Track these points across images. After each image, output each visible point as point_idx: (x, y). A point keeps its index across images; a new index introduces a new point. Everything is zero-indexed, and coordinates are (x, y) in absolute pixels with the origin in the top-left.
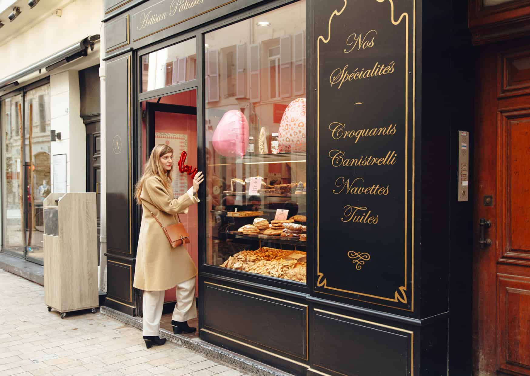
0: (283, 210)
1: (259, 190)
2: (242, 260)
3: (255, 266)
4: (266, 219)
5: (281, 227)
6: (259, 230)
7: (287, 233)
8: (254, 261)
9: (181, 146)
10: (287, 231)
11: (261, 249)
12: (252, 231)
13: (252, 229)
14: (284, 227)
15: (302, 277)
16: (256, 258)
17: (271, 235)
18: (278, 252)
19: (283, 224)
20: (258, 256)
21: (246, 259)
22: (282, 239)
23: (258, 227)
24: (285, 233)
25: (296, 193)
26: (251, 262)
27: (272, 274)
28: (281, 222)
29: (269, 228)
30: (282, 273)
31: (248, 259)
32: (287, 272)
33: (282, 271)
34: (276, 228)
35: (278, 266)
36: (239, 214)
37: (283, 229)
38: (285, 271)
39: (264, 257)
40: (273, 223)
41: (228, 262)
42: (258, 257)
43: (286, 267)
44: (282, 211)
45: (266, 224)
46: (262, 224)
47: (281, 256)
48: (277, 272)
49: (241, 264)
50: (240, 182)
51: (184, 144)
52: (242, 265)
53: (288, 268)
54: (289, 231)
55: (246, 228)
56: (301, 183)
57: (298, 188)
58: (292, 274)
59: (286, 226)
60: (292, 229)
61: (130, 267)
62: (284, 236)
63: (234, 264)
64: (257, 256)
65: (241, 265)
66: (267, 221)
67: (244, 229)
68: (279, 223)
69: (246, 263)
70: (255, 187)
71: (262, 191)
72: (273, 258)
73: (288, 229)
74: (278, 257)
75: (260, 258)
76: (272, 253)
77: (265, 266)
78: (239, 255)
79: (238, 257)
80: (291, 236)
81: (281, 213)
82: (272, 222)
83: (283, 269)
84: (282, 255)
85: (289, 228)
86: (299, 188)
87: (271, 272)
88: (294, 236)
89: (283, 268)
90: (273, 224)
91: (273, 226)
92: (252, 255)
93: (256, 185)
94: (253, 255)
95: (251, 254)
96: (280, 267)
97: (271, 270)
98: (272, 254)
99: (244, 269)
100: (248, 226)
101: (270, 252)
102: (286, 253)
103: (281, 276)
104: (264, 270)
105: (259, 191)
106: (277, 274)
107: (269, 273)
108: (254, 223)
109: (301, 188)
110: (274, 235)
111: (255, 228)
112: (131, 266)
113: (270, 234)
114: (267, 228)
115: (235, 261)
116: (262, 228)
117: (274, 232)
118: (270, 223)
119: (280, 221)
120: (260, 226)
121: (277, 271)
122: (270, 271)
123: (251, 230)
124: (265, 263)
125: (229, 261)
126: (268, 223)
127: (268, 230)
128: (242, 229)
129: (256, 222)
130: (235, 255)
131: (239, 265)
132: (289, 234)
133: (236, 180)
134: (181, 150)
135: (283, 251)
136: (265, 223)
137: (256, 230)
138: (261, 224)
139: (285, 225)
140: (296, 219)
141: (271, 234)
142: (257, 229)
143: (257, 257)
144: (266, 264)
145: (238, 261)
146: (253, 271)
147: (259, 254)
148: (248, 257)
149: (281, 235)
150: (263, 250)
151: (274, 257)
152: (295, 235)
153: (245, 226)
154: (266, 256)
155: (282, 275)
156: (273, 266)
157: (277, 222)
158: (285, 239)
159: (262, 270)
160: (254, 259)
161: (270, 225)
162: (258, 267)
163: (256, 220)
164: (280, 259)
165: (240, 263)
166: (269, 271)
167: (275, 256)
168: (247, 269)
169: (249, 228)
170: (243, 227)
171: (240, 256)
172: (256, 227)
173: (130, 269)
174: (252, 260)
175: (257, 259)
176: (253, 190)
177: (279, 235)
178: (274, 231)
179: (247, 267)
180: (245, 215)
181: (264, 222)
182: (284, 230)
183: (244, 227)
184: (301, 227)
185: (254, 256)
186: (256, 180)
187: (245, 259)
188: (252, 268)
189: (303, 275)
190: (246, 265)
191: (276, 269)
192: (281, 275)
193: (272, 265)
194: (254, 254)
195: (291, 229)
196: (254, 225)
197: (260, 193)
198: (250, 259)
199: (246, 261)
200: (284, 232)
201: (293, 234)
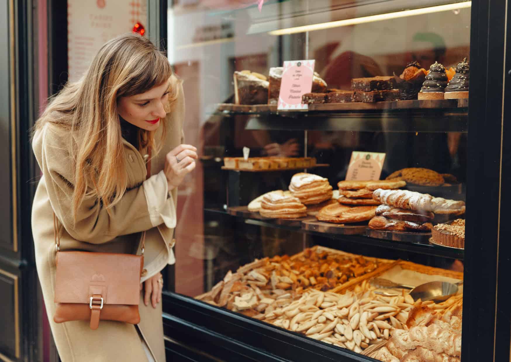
0: (371, 154)
1: (306, 95)
2: (259, 283)
3: (292, 308)
4: (324, 176)
5: (368, 201)
6: (305, 208)
7: (388, 217)
8: (289, 288)
9: (133, 13)
10: (389, 211)
11: (310, 253)
12: (287, 210)
13: (284, 204)
14: (378, 200)
15: (439, 358)
16: (295, 278)
17: (340, 222)
18: (354, 263)
19: (376, 192)
20: (302, 273)
21: (270, 281)
22: (373, 235)
23: (301, 198)
24: (381, 219)
25: (420, 97)
26: (284, 292)
27: (342, 335)
28: (369, 184)
29: (332, 203)
30: (373, 335)
31: (274, 283)
32: (386, 332)
33: (372, 329)
34: (355, 202)
35: (359, 312)
36: (254, 164)
37: (377, 205)
38: (381, 329)
39: (316, 277)
40: (345, 189)
41: (221, 287)
42: (301, 277)
43: (382, 317)
44: (368, 157)
45: (323, 192)
46: (314, 191)
47: (362, 274)
48: (356, 332)
49: (255, 299)
50: (257, 80)
51: (140, 9)
52: (259, 300)
53: (388, 320)
54: (395, 212)
55: (269, 201)
56: (439, 67)
57: (426, 82)
58: (404, 343)
59: (385, 199)
60: (405, 207)
61: (13, 280)
62: (381, 228)
63: (237, 298)
64: (297, 273)
65: (254, 301)
66: (328, 183)
67: (263, 202)
68: (363, 188)
69: (267, 292)
70: (295, 89)
71: (314, 97)
72: (341, 280)
73: (391, 205)
74: (354, 276)
75: (306, 282)
76: (337, 265)
77: (321, 308)
78: (251, 270)
79: (250, 274)
80: (399, 228)
81: (364, 163)
82: (341, 184)
83: (375, 324)
84: (365, 273)
85: (396, 203)
86: (433, 82)
87: (340, 328)
88: (409, 229)
89: (373, 319)
90: (345, 192)
91: (345, 196)
92: (285, 272)
93: (297, 83)
94: (287, 270)
95: (283, 267)
96: (365, 316)
97: (338, 323)
98: (338, 269)
99: (263, 312)
100: (275, 195)
101: (334, 263)
102: (375, 266)
103: (369, 344)
104: (318, 323)
105: (306, 99)
106: (358, 337)
107: (333, 332)
108: (290, 187)
109: (437, 79)
110: (348, 223)
111: (294, 201)
112: (15, 278)
113: (337, 219)
114: (327, 201)
115: (239, 287)
116: (312, 203)
117: (348, 214)
118: (336, 187)
119: (364, 184)
120: (309, 197)
121: (358, 328)
122: (335, 327)
123: (282, 207)
124: (320, 300)
125: (223, 285)
126: (330, 187)
127: (330, 206)
128: (259, 202)
129: (298, 185)
130: (241, 270)
131: (248, 301)
132: (394, 223)
133: (247, 76)
134: (133, 21)
135: (367, 261)
136: (322, 187)
137: (296, 207)
138: (310, 190)
139: (381, 195)
140: (410, 177)
141: (340, 219)
142: (300, 204)
143: (297, 275)
144: (323, 301)
145: (249, 285)
146: (288, 321)
147: (302, 269)
148: (275, 277)
149: (371, 222)
150: (313, 255)
151: (344, 277)
152: (413, 225)
153: (266, 195)
154: (322, 275)
155: (372, 341)
156: (345, 311)
157: (355, 185)
158: (381, 236)
159: (313, 322)
160: (292, 282)
161: (336, 194)
162: (301, 311)
163: (298, 180)
164: (360, 283)
165: (253, 295)
166: (331, 325)
167: (346, 275)
168: (269, 314)
169: (278, 201)
170: (261, 198)
171: (254, 274)
172: (297, 199)
173: (13, 286)
174: (284, 285)
175: (299, 281)
176: (291, 97)
177: (365, 221)
178: (348, 212)
179: (270, 308)
180: (270, 166)
181: (320, 185)
182: (379, 209)
183: (265, 198)
184: (430, 202)
185: (290, 272)
186: (298, 69)
187: (266, 281)
188: (284, 313)
189: (440, 354)
190: (269, 301)
191: (353, 323)
192: (367, 341)
193: (341, 309)
194: (292, 268)
195: (401, 206)
196: (291, 193)
197: (309, 104)
198: (280, 282)
199: (269, 287)
200: (379, 214)
201: (406, 222)
